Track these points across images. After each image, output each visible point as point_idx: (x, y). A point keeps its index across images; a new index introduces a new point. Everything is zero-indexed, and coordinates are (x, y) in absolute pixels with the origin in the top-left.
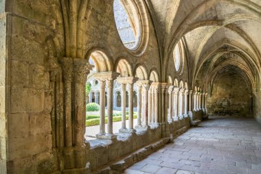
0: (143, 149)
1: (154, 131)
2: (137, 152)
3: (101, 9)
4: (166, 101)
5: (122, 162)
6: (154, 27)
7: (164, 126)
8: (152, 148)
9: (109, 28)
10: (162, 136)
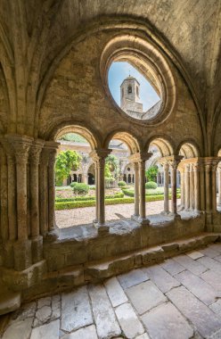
0: (159, 248)
1: (189, 222)
2: (143, 253)
3: (76, 74)
4: (213, 182)
5: (104, 267)
6: (187, 85)
7: (209, 216)
8: (178, 248)
9: (91, 96)
10: (205, 230)
